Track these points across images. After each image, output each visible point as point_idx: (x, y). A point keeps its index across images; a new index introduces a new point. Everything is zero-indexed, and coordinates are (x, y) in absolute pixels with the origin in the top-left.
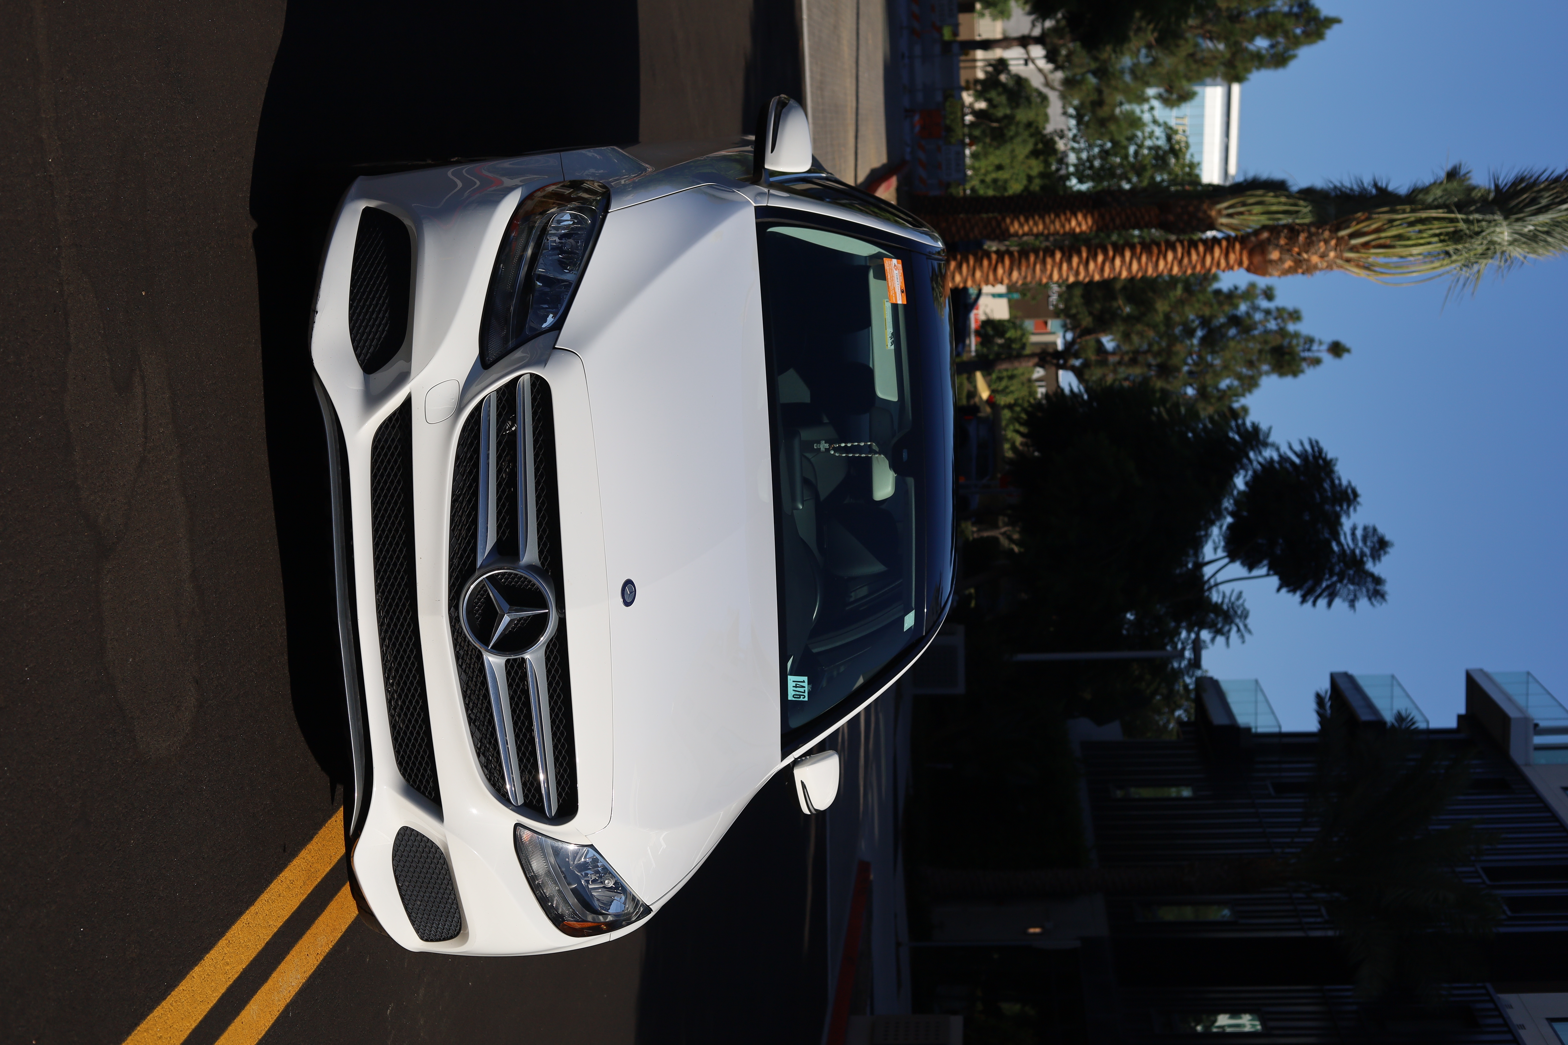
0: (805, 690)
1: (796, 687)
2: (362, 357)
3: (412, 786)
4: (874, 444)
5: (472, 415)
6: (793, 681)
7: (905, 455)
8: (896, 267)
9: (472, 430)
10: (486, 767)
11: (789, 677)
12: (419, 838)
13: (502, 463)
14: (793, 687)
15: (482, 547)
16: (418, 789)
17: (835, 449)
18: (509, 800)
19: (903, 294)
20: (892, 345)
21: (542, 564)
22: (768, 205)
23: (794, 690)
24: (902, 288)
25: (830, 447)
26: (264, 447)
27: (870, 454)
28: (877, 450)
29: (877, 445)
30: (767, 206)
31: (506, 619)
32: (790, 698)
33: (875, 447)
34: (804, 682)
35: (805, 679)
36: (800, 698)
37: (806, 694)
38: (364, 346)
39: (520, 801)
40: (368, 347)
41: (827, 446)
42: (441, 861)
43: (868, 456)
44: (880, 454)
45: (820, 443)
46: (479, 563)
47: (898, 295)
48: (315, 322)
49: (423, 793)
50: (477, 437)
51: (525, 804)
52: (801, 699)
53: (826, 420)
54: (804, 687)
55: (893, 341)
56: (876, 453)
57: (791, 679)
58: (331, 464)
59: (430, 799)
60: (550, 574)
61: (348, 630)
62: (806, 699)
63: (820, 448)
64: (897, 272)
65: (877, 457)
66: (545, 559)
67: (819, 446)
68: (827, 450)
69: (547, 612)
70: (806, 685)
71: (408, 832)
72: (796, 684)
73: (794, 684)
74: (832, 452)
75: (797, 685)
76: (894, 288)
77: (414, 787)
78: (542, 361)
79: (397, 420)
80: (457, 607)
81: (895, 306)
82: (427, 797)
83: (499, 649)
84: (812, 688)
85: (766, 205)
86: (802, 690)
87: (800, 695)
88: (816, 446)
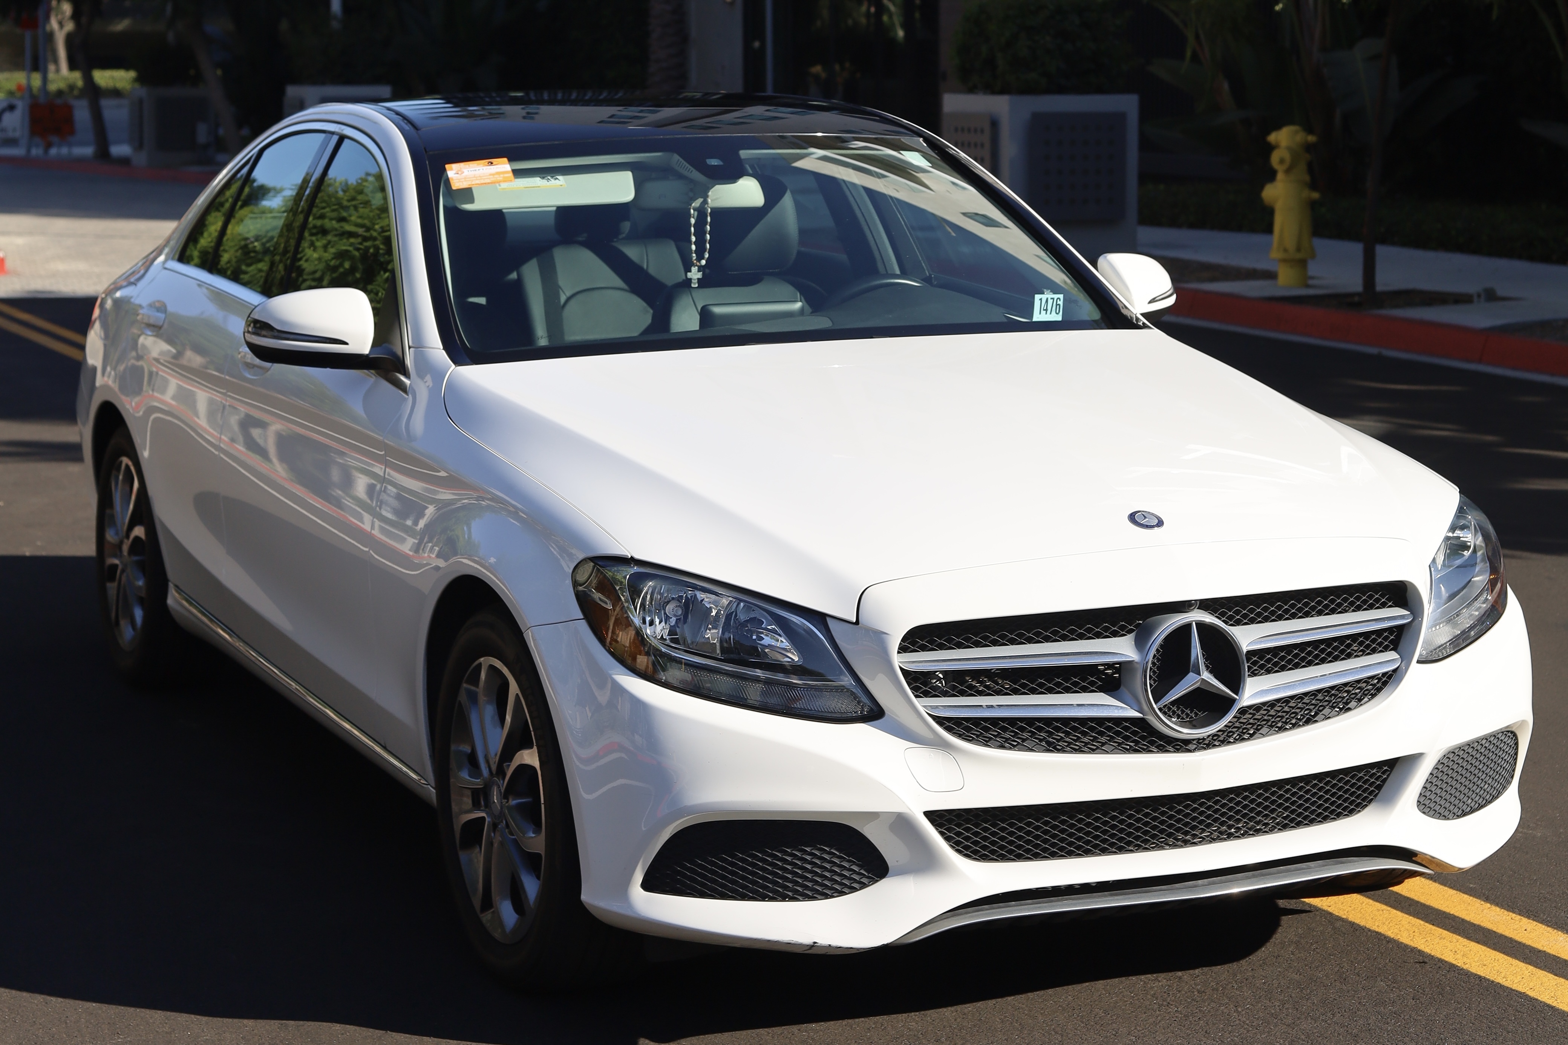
0: (1051, 299)
1: (1046, 310)
2: (864, 880)
3: (1376, 796)
4: (693, 205)
5: (949, 729)
6: (1040, 313)
7: (714, 162)
8: (460, 173)
9: (968, 729)
10: (1360, 700)
11: (1035, 319)
12: (1428, 786)
13: (1007, 689)
14: (1046, 313)
15: (1116, 711)
16: (1379, 788)
17: (700, 257)
18: (1395, 671)
19: (494, 163)
20: (557, 179)
21: (1130, 631)
22: (442, 347)
23: (1051, 313)
24: (486, 163)
25: (697, 266)
26: (932, 1014)
27: (707, 210)
28: (700, 200)
29: (694, 199)
30: (444, 349)
31: (1206, 676)
32: (1059, 318)
33: (697, 204)
34: (1041, 299)
35: (1037, 297)
36: (1059, 305)
37: (1056, 296)
38: (850, 879)
39: (1392, 655)
40: (851, 873)
41: (694, 269)
42: (1451, 756)
43: (710, 214)
44: (707, 196)
45: (691, 279)
46: (1137, 715)
47: (499, 170)
48: (830, 945)
49: (1384, 781)
50: (976, 721)
51: (1395, 649)
52: (1061, 303)
53: (514, 276)
54: (1047, 299)
55: (552, 177)
56: (705, 202)
57: (1038, 317)
58: (1012, 914)
59: (1391, 772)
60: (1141, 622)
61: (1209, 884)
62: (1061, 296)
63: (698, 279)
64: (466, 171)
65: (711, 200)
66: (1123, 628)
67: (695, 280)
68: (700, 268)
69: (1196, 623)
70: (1044, 297)
71: (1422, 800)
72: (1044, 310)
73: (1043, 312)
74: (703, 262)
75: (1045, 308)
76: (491, 175)
77: (1378, 793)
78: (879, 637)
79: (949, 830)
80: (1187, 742)
81: (517, 173)
82: (1388, 776)
83: (1236, 685)
84: (1048, 289)
85: (444, 351)
86: (1050, 302)
87: (1057, 305)
88: (695, 284)
